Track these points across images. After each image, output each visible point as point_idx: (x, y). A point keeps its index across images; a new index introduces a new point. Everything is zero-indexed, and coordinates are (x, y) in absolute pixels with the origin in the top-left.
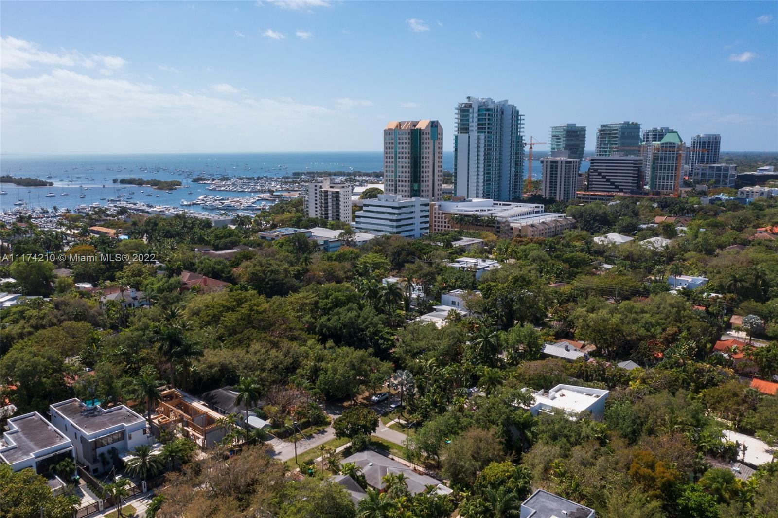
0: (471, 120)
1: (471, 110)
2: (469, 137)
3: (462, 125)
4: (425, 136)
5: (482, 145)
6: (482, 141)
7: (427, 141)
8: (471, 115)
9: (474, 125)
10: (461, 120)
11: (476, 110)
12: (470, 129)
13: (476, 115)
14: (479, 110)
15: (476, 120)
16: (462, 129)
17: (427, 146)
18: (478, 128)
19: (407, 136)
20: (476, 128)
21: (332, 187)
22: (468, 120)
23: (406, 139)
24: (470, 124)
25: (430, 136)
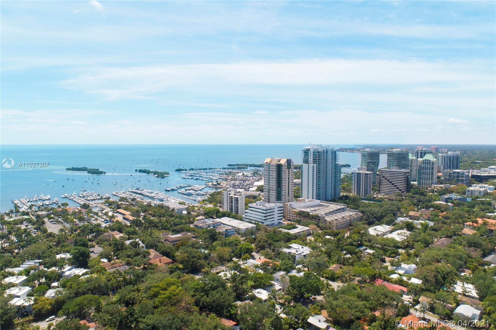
0: (309, 157)
1: (309, 152)
2: (308, 166)
3: (305, 159)
4: (284, 168)
5: (315, 170)
6: (315, 169)
7: (285, 170)
8: (309, 155)
9: (311, 160)
10: (305, 157)
11: (312, 152)
12: (309, 161)
13: (312, 155)
14: (314, 152)
15: (312, 157)
16: (305, 161)
17: (285, 172)
18: (313, 162)
19: (275, 167)
20: (312, 161)
21: (235, 195)
22: (308, 157)
23: (274, 169)
24: (309, 159)
25: (286, 167)
